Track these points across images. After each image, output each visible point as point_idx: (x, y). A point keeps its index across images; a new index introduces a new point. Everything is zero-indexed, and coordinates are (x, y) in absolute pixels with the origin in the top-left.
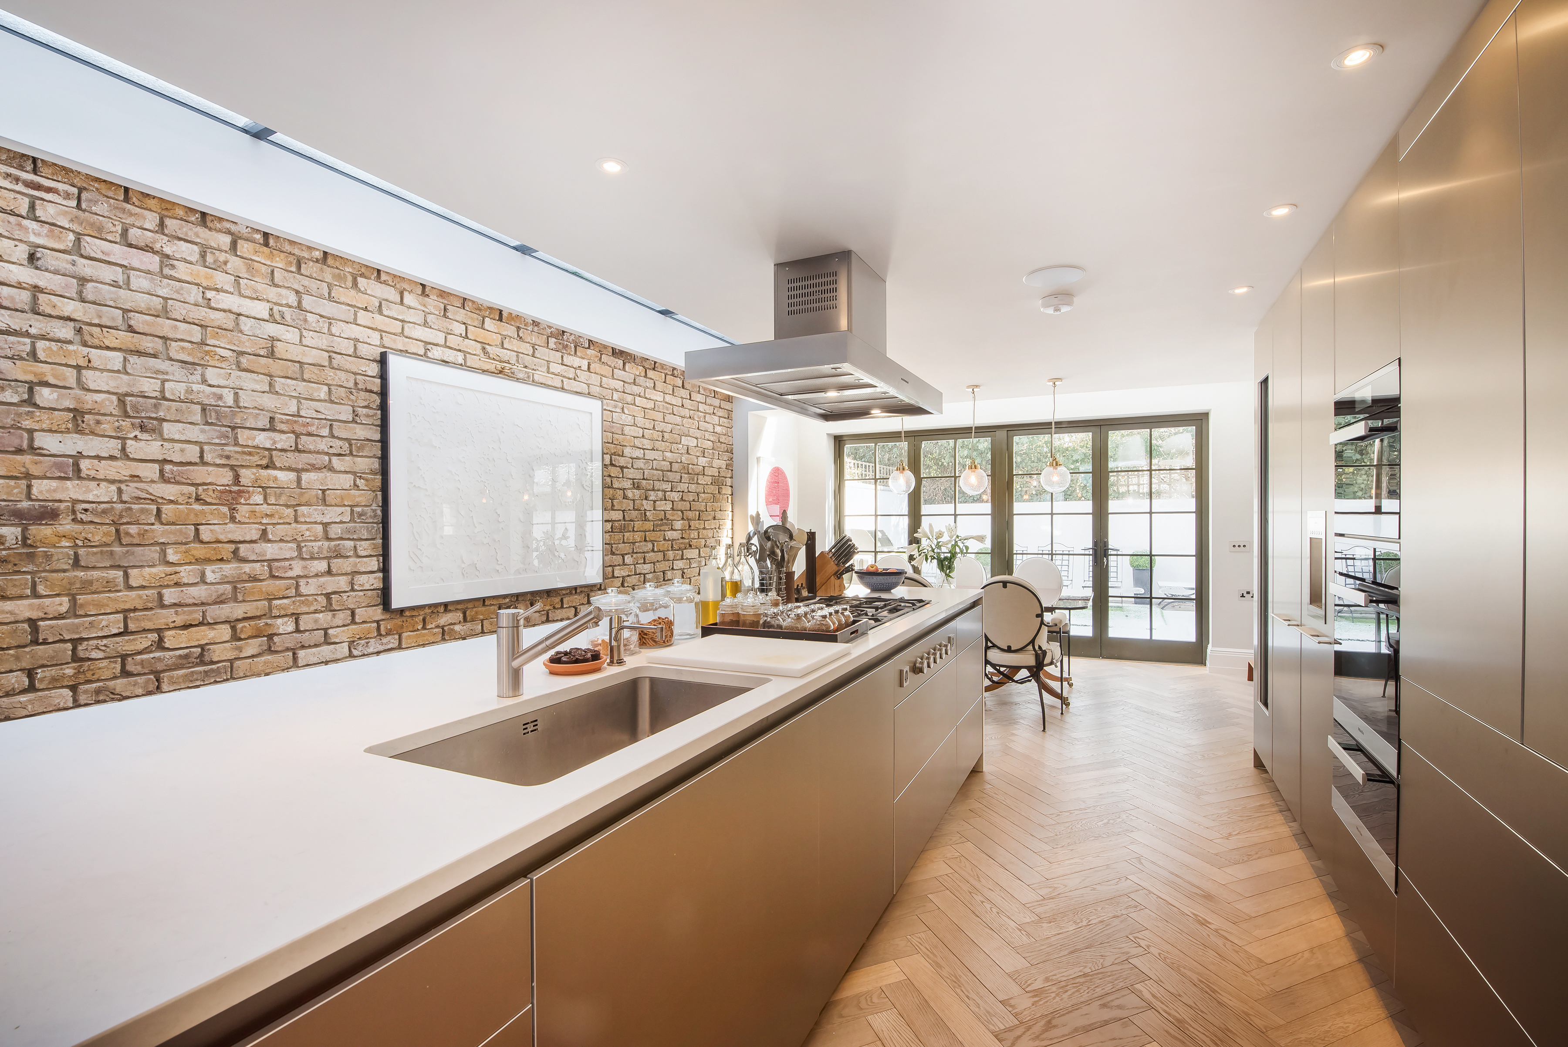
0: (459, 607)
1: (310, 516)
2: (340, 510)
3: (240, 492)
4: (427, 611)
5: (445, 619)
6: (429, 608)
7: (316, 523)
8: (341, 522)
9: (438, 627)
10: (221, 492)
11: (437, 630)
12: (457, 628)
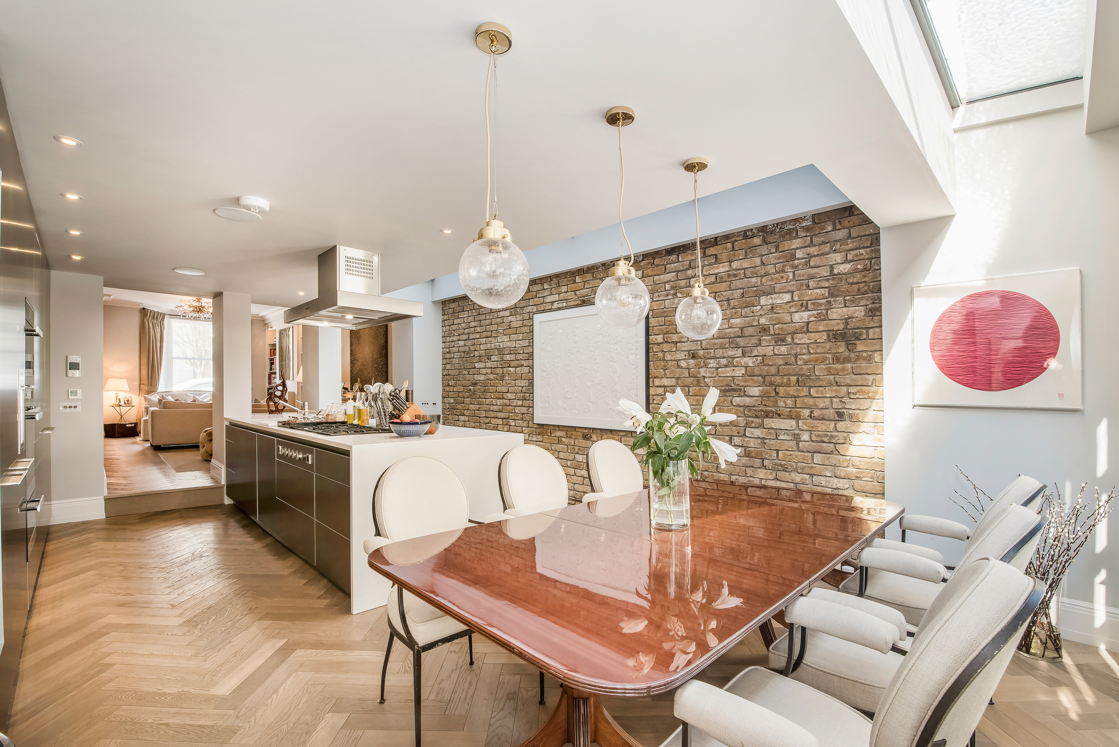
0: (564, 429)
1: (518, 384)
2: (525, 381)
3: (504, 376)
4: (552, 428)
5: (558, 434)
6: (552, 427)
7: (519, 386)
8: (526, 386)
9: (556, 436)
10: (500, 376)
11: (555, 438)
12: (563, 439)
